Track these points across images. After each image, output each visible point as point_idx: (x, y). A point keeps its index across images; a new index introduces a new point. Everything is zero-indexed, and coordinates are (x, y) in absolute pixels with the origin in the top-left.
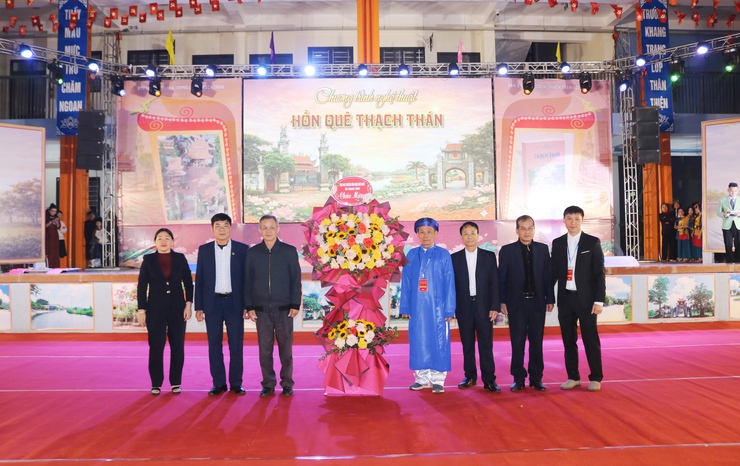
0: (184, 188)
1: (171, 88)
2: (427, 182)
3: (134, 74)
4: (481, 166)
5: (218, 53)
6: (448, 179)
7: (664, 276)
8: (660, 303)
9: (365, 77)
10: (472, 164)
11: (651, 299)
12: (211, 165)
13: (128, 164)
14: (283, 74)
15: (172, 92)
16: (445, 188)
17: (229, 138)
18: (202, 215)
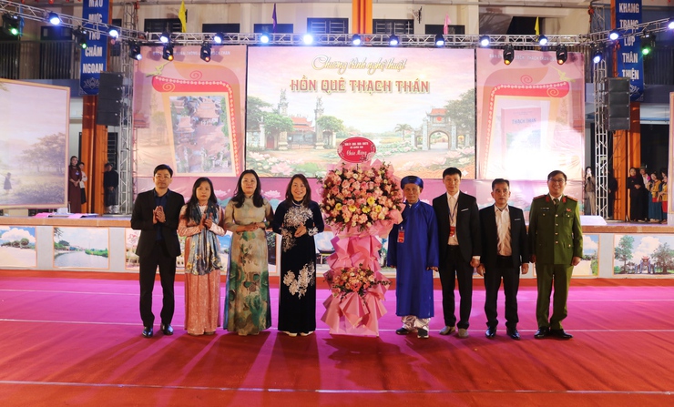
0: (193, 144)
1: (183, 53)
2: (413, 143)
3: (150, 40)
4: (463, 129)
5: (226, 22)
6: (433, 141)
7: (629, 235)
8: (625, 260)
9: (359, 46)
10: (455, 128)
11: (617, 256)
12: (217, 124)
13: (143, 121)
14: (284, 42)
15: (183, 56)
16: (430, 149)
17: (234, 99)
18: (207, 169)
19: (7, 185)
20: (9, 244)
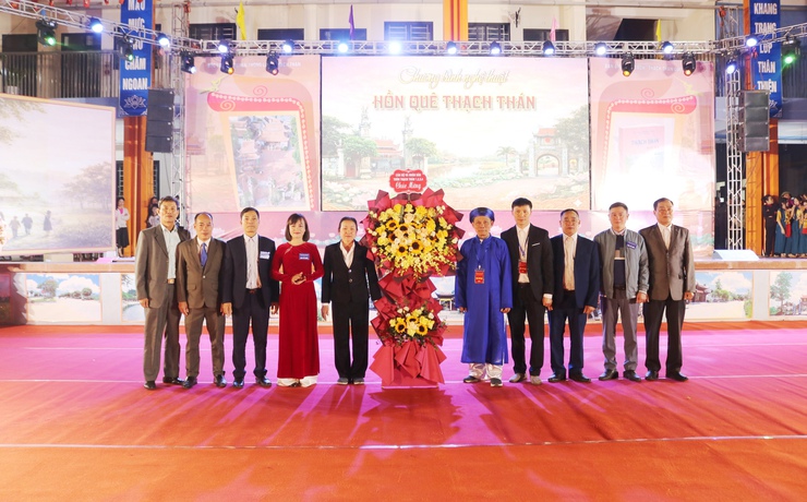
0: (258, 173)
1: (243, 65)
2: (518, 169)
3: (205, 50)
4: (576, 152)
5: (287, 27)
6: (540, 166)
7: (786, 272)
8: (782, 299)
9: (454, 55)
10: (565, 150)
11: (773, 295)
12: (287, 149)
13: (197, 147)
14: (365, 51)
15: (244, 69)
16: (537, 175)
17: (306, 119)
18: (276, 202)
19: (47, 225)
20: (68, 295)
